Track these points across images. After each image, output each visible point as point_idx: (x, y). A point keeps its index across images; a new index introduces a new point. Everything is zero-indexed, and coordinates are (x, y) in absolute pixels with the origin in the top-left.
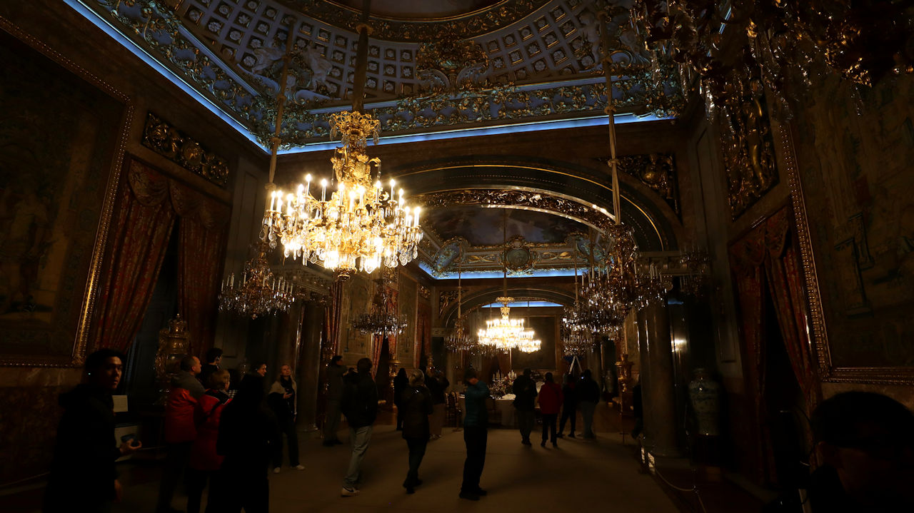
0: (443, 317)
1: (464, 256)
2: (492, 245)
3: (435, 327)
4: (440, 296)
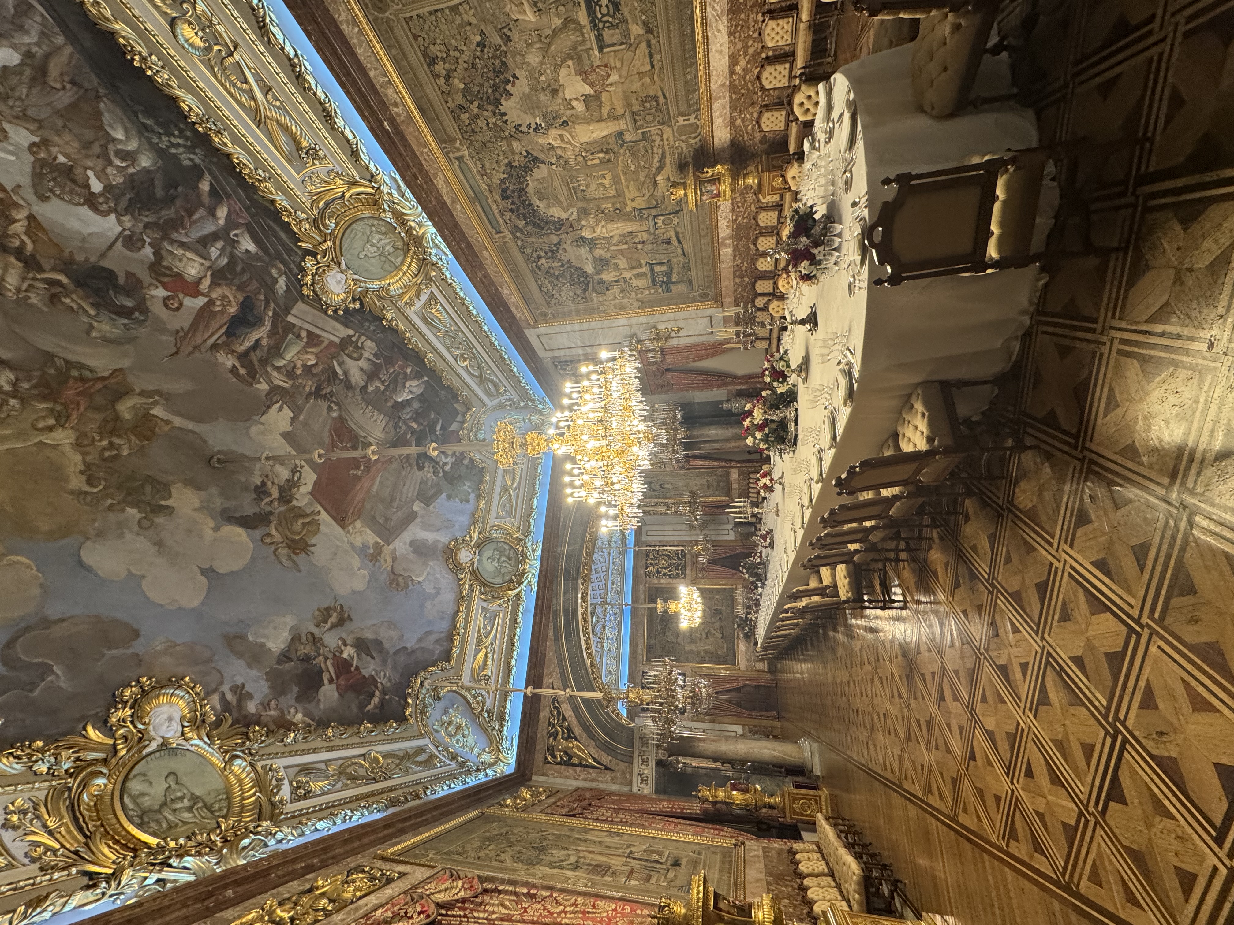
0: (606, 759)
2: (457, 612)
3: (631, 784)
4: (557, 764)
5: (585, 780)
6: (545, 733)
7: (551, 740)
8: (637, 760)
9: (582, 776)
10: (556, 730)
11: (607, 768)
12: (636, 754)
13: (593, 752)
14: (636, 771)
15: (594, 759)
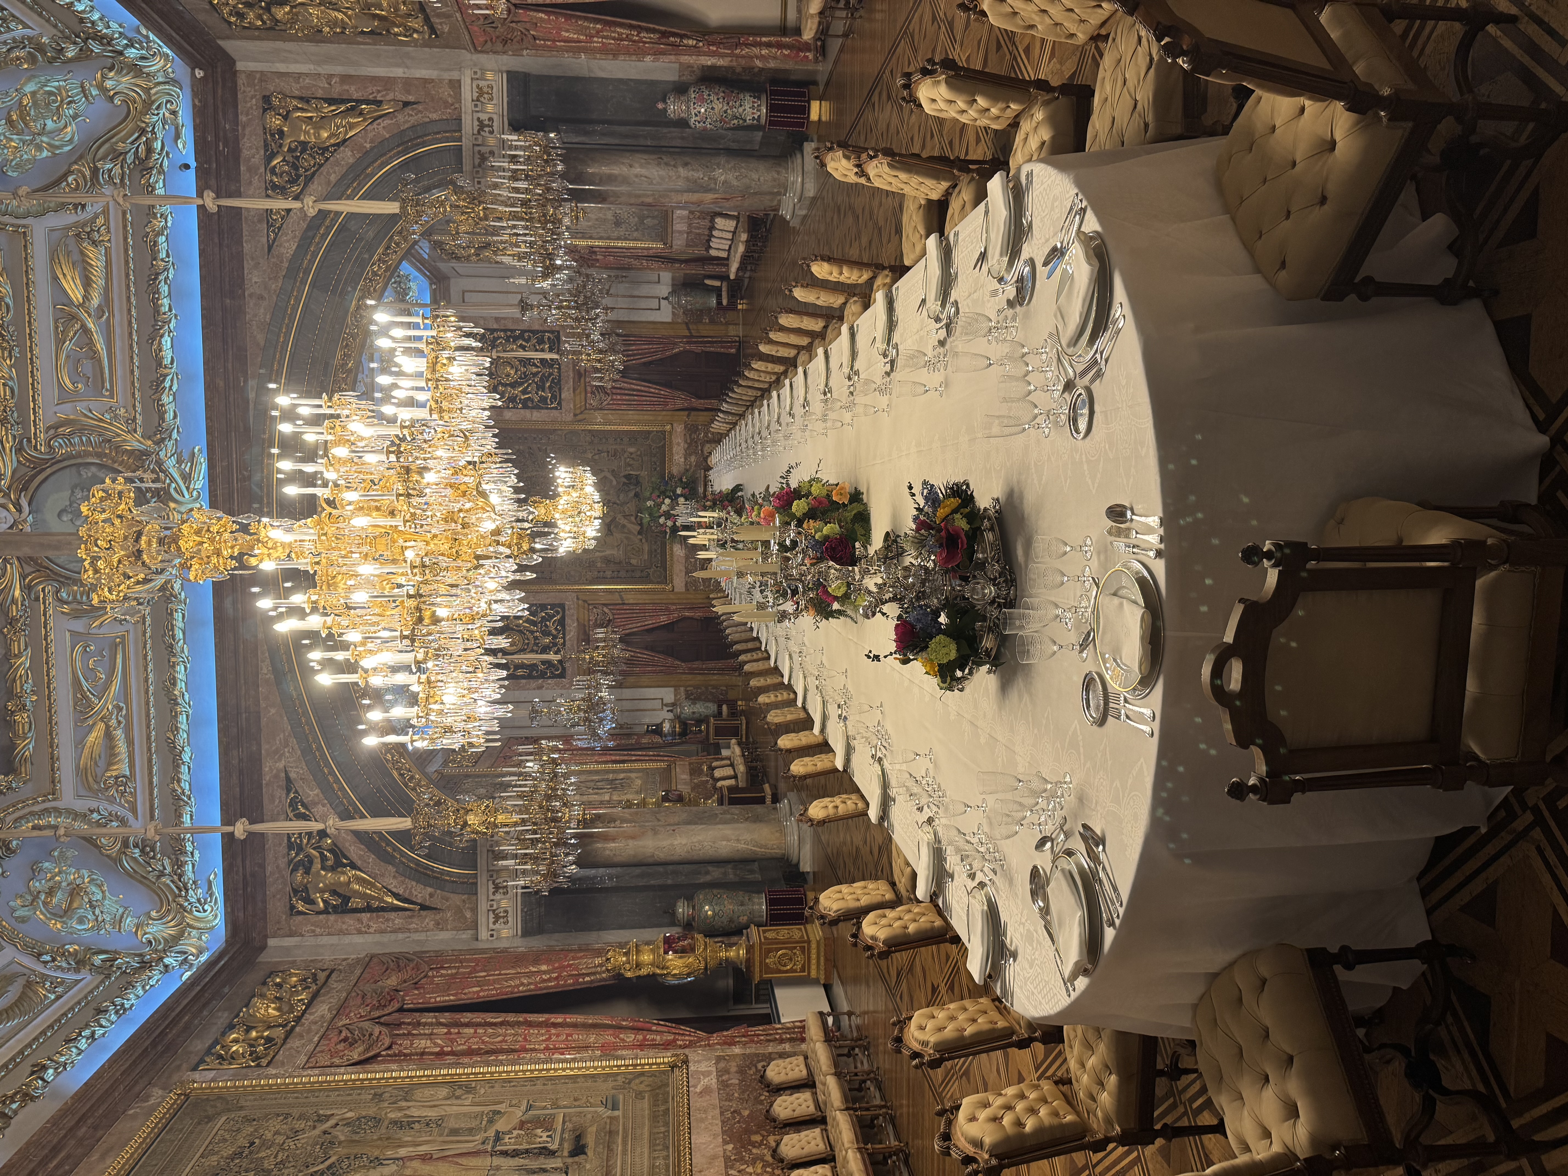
0: (421, 893)
1: (80, 805)
3: (475, 926)
4: (319, 913)
5: (382, 932)
6: (282, 862)
7: (299, 876)
8: (484, 888)
9: (374, 926)
10: (309, 857)
11: (424, 907)
12: (482, 880)
13: (393, 884)
14: (483, 906)
15: (396, 896)
